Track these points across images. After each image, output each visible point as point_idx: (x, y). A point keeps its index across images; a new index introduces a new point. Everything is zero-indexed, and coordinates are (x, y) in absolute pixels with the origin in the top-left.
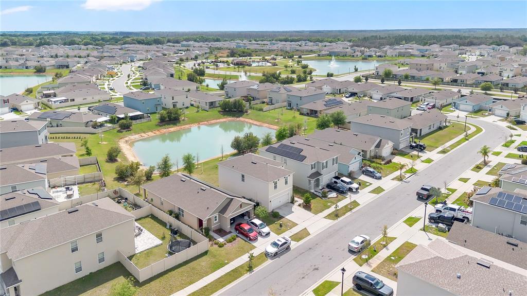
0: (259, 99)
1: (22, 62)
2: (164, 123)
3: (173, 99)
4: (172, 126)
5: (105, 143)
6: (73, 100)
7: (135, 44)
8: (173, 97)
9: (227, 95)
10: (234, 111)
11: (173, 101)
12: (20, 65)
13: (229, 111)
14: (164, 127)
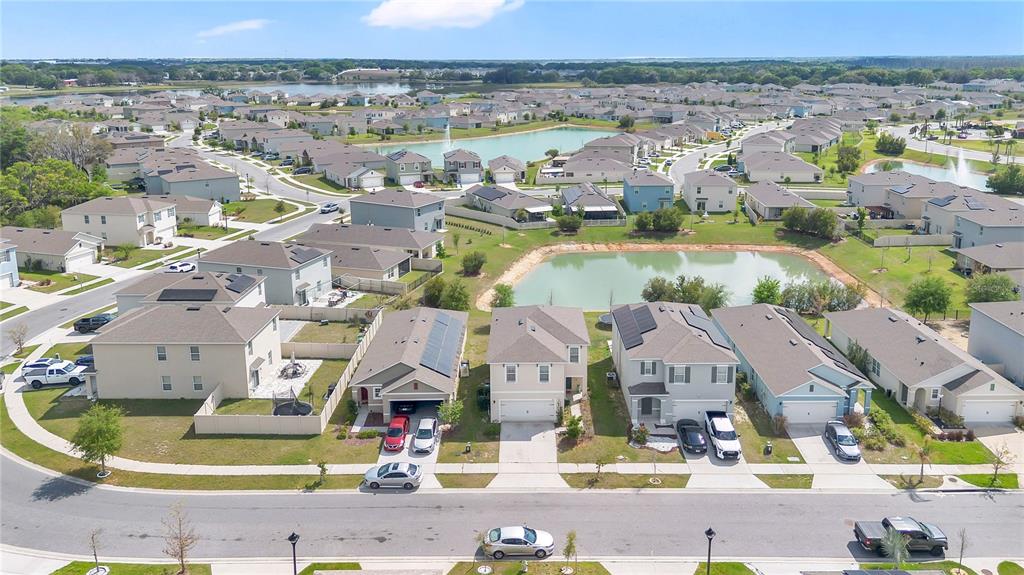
0: (902, 217)
1: (608, 109)
2: (643, 233)
3: (699, 192)
4: (653, 240)
5: (508, 246)
6: (572, 175)
7: (860, 82)
8: (699, 188)
9: (851, 199)
10: (811, 234)
11: (699, 196)
12: (605, 114)
13: (801, 232)
14: (636, 240)
